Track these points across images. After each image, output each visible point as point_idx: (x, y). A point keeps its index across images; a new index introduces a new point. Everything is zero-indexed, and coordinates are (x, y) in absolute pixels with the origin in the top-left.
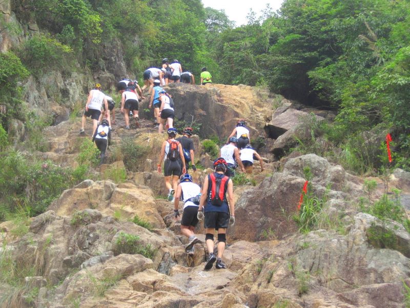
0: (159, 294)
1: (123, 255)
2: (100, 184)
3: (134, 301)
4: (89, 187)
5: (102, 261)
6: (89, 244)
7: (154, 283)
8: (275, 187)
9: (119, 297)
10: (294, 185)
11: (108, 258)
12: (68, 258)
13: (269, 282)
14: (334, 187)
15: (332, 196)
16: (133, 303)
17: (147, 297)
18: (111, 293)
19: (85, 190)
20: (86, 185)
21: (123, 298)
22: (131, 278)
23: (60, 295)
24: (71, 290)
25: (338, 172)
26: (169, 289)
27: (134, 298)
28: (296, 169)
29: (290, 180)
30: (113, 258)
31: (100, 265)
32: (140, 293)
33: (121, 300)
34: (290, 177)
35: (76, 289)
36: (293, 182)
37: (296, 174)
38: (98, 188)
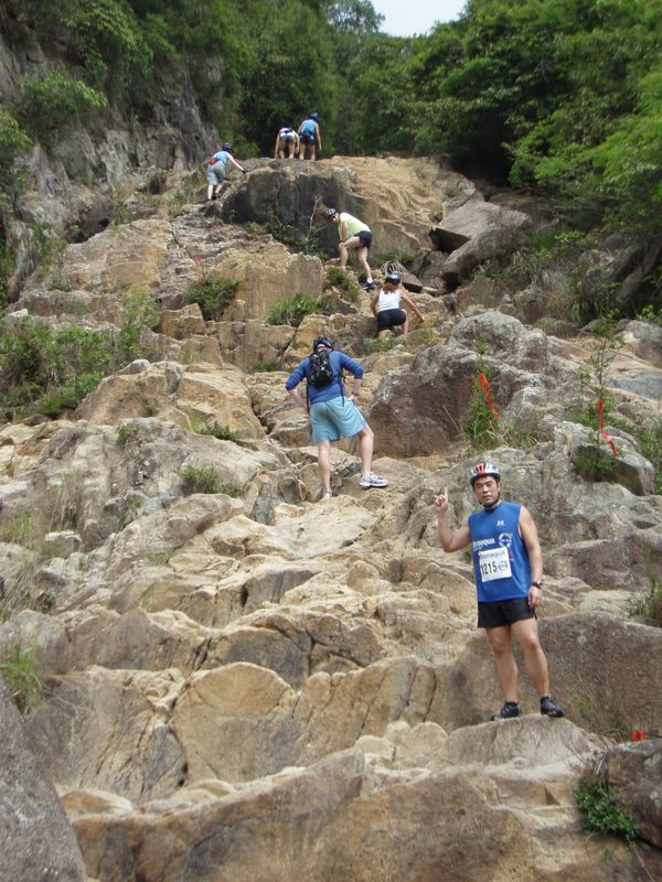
0: (253, 560)
1: (197, 496)
2: (158, 367)
3: (215, 573)
4: (142, 374)
5: (165, 505)
6: (145, 477)
7: (246, 541)
8: (435, 369)
9: (192, 567)
10: (465, 364)
11: (174, 500)
12: (111, 501)
13: (421, 537)
14: (529, 366)
15: (526, 382)
16: (215, 576)
17: (235, 566)
18: (179, 561)
19: (135, 378)
20: (136, 370)
21: (198, 568)
22: (211, 533)
23: (102, 564)
24: (118, 557)
25: (535, 341)
26: (269, 550)
27: (216, 568)
28: (470, 337)
29: (459, 357)
30: (182, 501)
31: (162, 513)
32: (224, 559)
33: (195, 573)
34: (459, 351)
35: (126, 555)
36: (463, 360)
37: (469, 346)
38: (155, 375)
